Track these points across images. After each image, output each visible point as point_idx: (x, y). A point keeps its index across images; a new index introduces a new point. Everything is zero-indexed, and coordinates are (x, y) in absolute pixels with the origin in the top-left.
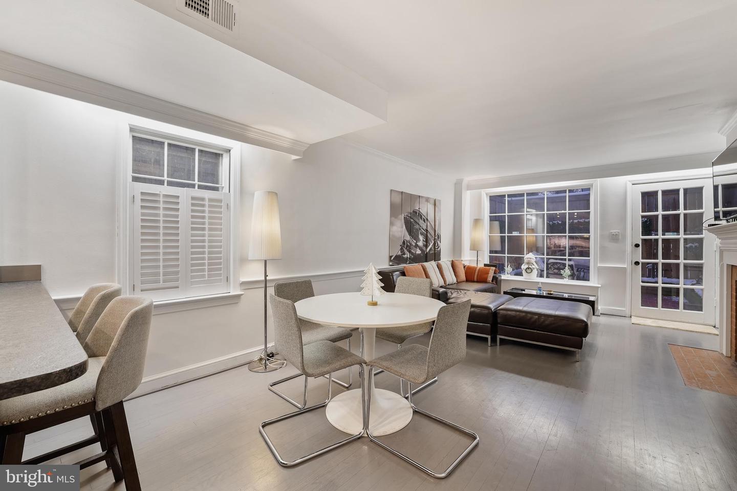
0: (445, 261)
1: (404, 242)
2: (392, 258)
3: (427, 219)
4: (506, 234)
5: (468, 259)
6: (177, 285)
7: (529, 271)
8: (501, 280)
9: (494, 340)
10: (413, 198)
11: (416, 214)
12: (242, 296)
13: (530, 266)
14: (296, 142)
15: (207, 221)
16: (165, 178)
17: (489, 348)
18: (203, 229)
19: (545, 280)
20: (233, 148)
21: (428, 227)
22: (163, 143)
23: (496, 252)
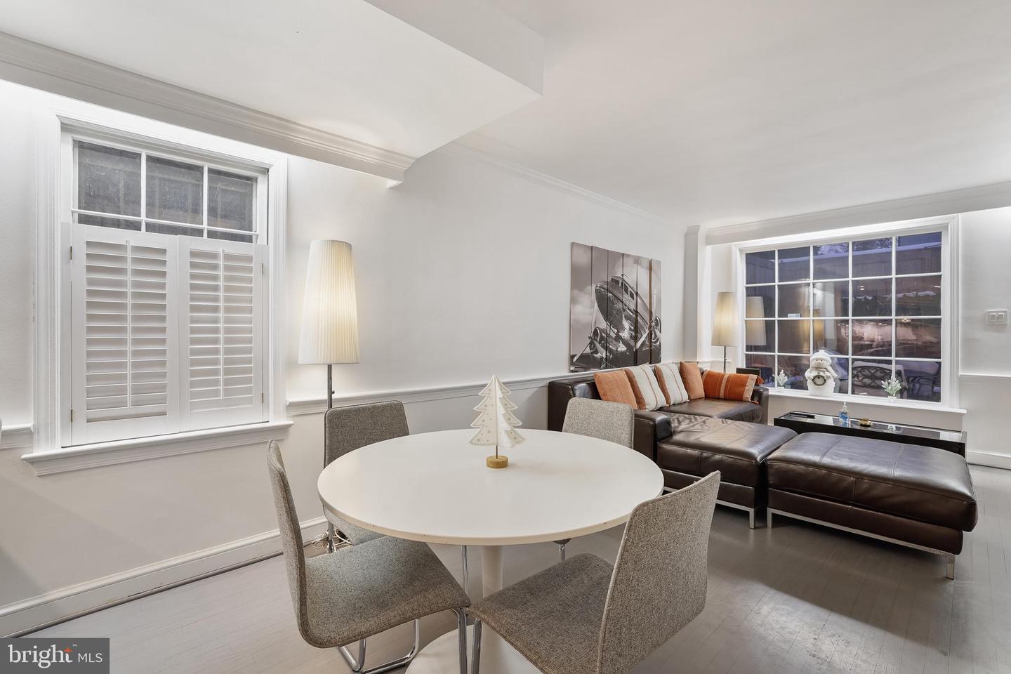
0: (669, 363)
1: (595, 332)
2: (575, 359)
3: (637, 294)
4: (777, 318)
5: (708, 359)
6: (161, 411)
7: (819, 381)
8: (768, 397)
9: (761, 516)
10: (614, 258)
11: (618, 284)
12: (290, 428)
13: (821, 374)
14: (389, 154)
15: (221, 294)
16: (143, 218)
17: (752, 532)
18: (216, 309)
19: (849, 398)
20: (272, 166)
21: (639, 306)
22: (139, 155)
23: (757, 348)
